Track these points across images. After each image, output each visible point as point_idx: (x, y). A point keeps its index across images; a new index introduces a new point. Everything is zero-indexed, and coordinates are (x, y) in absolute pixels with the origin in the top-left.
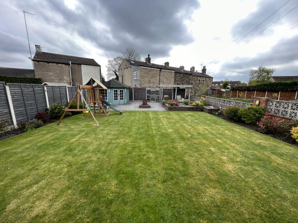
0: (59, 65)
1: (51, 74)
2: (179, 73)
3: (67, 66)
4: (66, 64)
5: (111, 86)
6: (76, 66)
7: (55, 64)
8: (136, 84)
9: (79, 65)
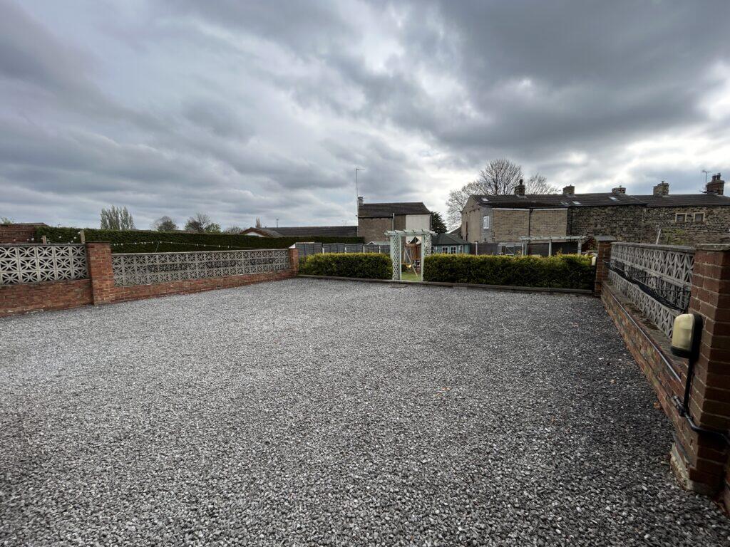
0: (382, 219)
1: (373, 231)
2: (599, 207)
3: (390, 220)
4: (389, 217)
5: (440, 243)
6: (399, 217)
7: (378, 219)
8: (486, 237)
9: (403, 217)
